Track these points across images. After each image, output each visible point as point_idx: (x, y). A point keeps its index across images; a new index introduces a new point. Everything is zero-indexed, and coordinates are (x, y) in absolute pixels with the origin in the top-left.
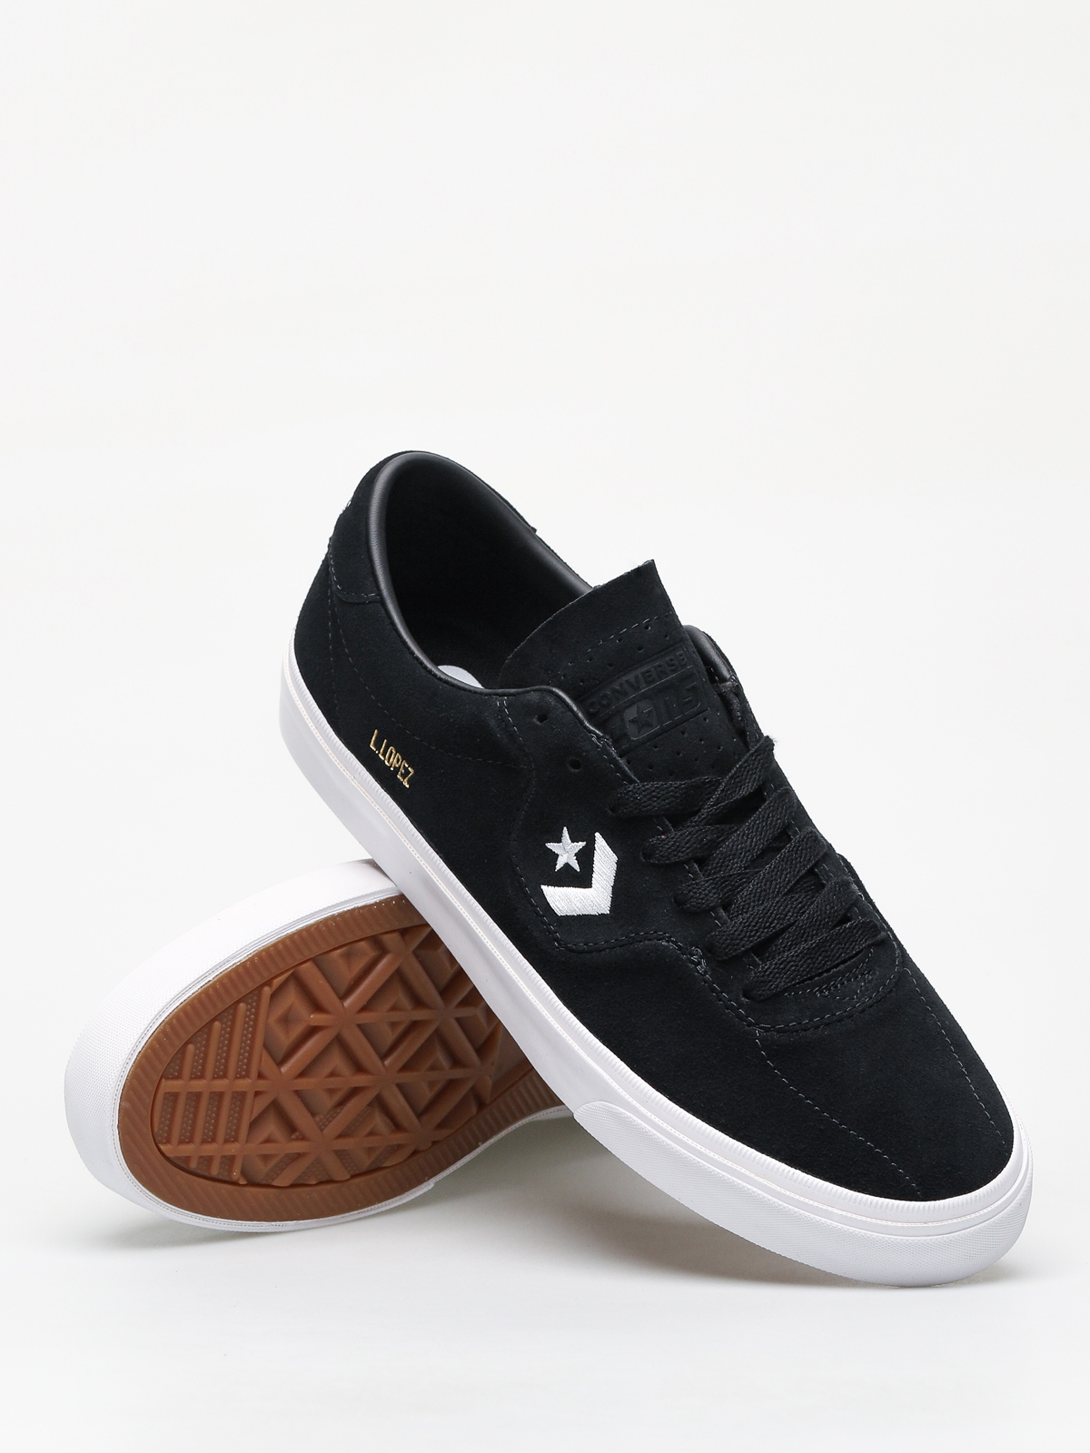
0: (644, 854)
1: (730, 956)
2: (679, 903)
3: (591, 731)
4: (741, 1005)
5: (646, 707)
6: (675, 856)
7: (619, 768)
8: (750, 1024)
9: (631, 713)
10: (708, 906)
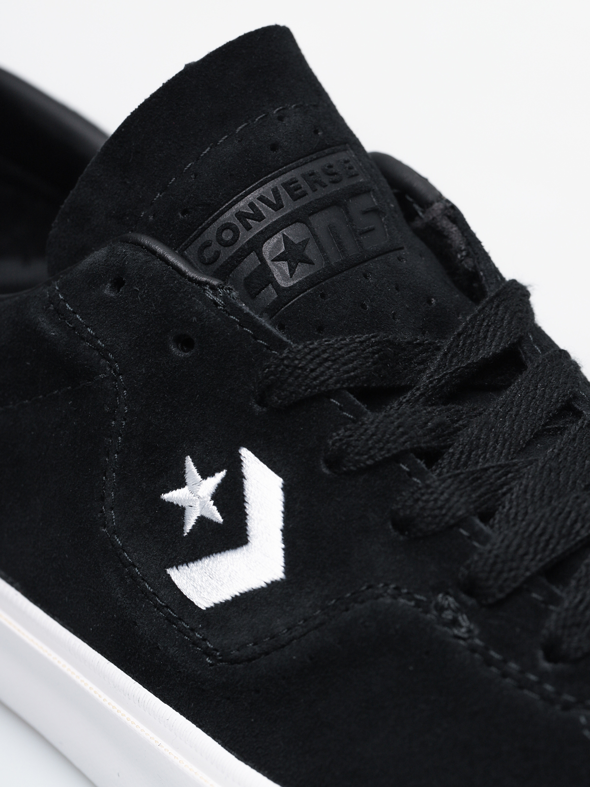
0: (326, 461)
1: (508, 591)
2: (402, 525)
3: (200, 283)
4: (544, 676)
5: (295, 233)
6: (381, 449)
7: (260, 331)
8: (567, 707)
9: (271, 247)
10: (453, 517)
